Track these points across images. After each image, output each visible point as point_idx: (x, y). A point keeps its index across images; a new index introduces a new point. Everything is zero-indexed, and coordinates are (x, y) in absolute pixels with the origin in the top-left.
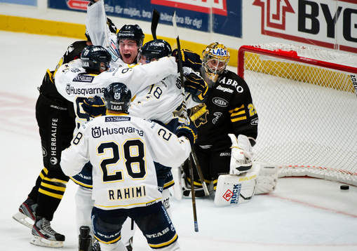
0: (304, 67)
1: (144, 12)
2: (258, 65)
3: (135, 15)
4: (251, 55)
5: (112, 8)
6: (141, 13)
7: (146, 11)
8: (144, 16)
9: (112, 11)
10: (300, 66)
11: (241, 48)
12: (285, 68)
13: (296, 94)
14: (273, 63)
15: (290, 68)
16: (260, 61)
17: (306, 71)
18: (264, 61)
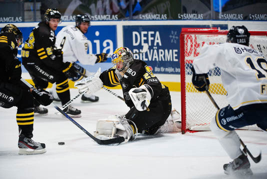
1: (176, 69)
3: (171, 71)
5: (159, 69)
6: (175, 70)
7: (177, 68)
8: (176, 71)
9: (159, 71)
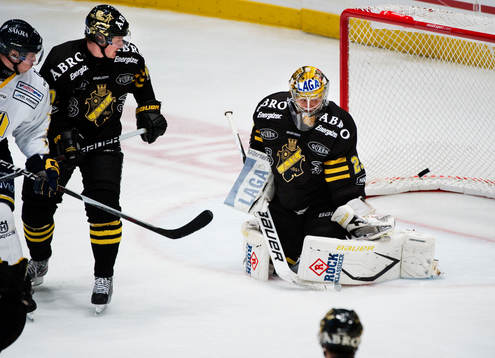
0: (432, 37)
2: (368, 36)
4: (358, 22)
10: (427, 36)
11: (345, 12)
12: (406, 38)
13: (422, 75)
14: (389, 32)
15: (414, 38)
16: (371, 30)
17: (435, 42)
18: (377, 30)
